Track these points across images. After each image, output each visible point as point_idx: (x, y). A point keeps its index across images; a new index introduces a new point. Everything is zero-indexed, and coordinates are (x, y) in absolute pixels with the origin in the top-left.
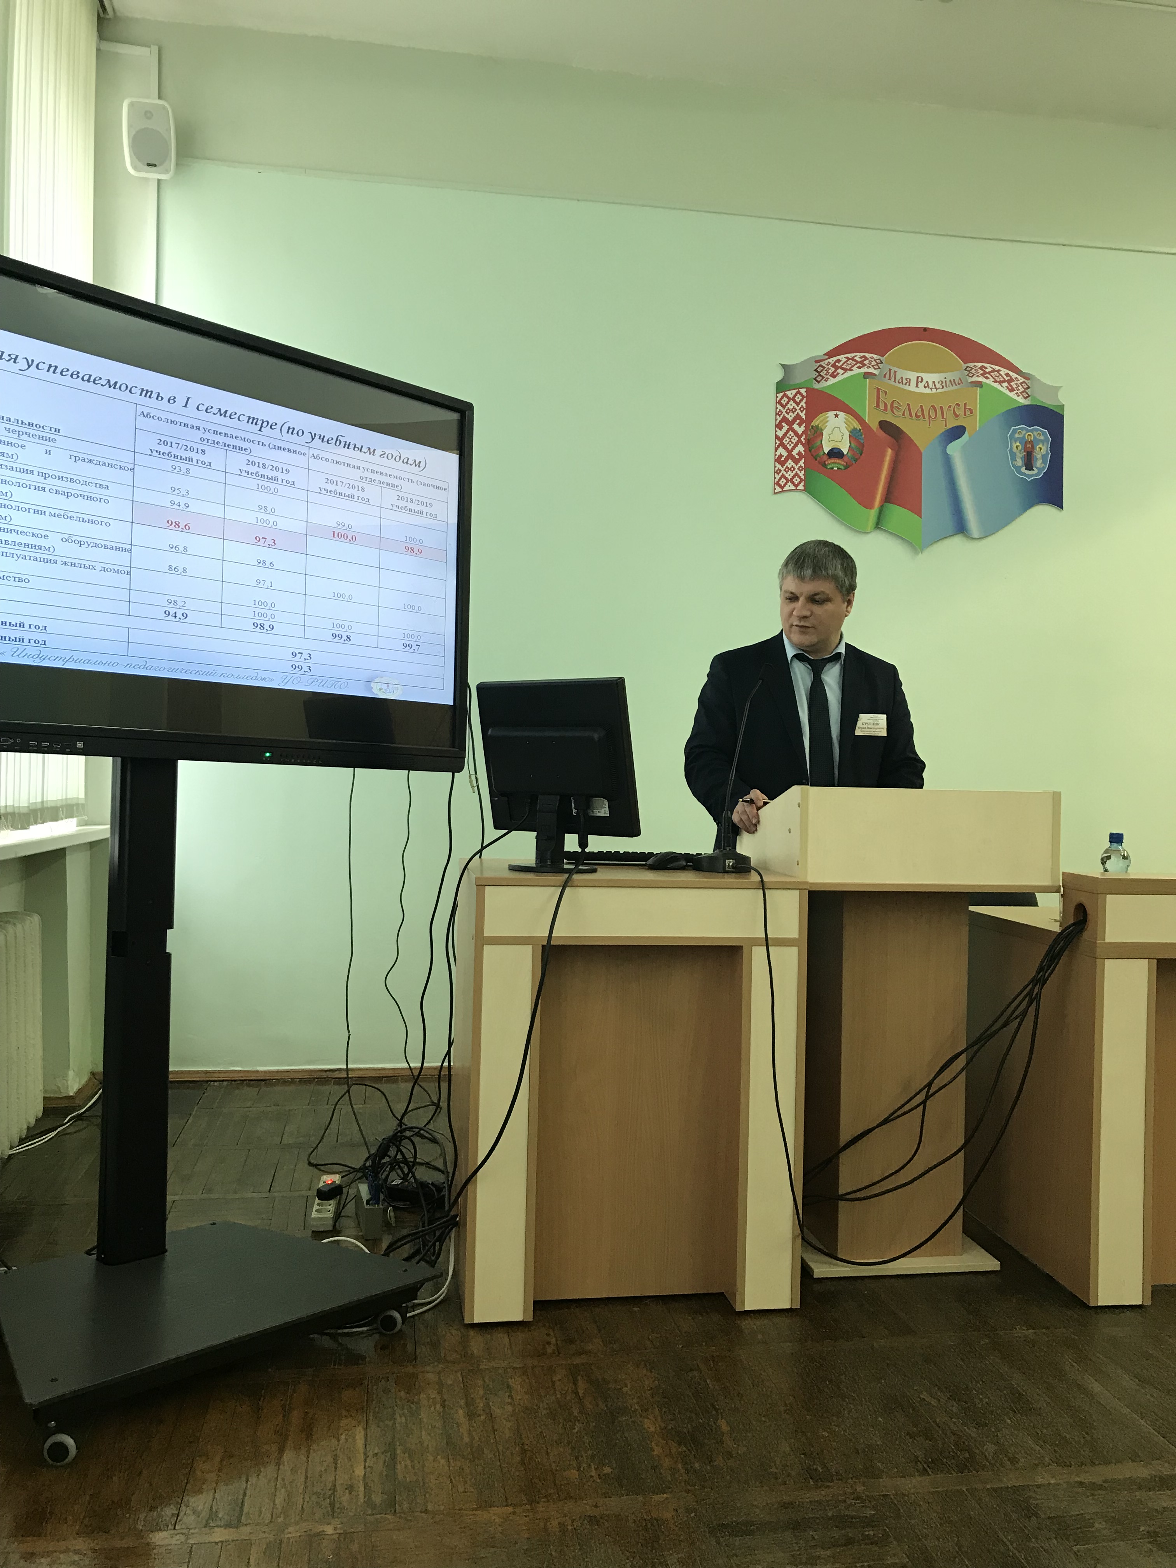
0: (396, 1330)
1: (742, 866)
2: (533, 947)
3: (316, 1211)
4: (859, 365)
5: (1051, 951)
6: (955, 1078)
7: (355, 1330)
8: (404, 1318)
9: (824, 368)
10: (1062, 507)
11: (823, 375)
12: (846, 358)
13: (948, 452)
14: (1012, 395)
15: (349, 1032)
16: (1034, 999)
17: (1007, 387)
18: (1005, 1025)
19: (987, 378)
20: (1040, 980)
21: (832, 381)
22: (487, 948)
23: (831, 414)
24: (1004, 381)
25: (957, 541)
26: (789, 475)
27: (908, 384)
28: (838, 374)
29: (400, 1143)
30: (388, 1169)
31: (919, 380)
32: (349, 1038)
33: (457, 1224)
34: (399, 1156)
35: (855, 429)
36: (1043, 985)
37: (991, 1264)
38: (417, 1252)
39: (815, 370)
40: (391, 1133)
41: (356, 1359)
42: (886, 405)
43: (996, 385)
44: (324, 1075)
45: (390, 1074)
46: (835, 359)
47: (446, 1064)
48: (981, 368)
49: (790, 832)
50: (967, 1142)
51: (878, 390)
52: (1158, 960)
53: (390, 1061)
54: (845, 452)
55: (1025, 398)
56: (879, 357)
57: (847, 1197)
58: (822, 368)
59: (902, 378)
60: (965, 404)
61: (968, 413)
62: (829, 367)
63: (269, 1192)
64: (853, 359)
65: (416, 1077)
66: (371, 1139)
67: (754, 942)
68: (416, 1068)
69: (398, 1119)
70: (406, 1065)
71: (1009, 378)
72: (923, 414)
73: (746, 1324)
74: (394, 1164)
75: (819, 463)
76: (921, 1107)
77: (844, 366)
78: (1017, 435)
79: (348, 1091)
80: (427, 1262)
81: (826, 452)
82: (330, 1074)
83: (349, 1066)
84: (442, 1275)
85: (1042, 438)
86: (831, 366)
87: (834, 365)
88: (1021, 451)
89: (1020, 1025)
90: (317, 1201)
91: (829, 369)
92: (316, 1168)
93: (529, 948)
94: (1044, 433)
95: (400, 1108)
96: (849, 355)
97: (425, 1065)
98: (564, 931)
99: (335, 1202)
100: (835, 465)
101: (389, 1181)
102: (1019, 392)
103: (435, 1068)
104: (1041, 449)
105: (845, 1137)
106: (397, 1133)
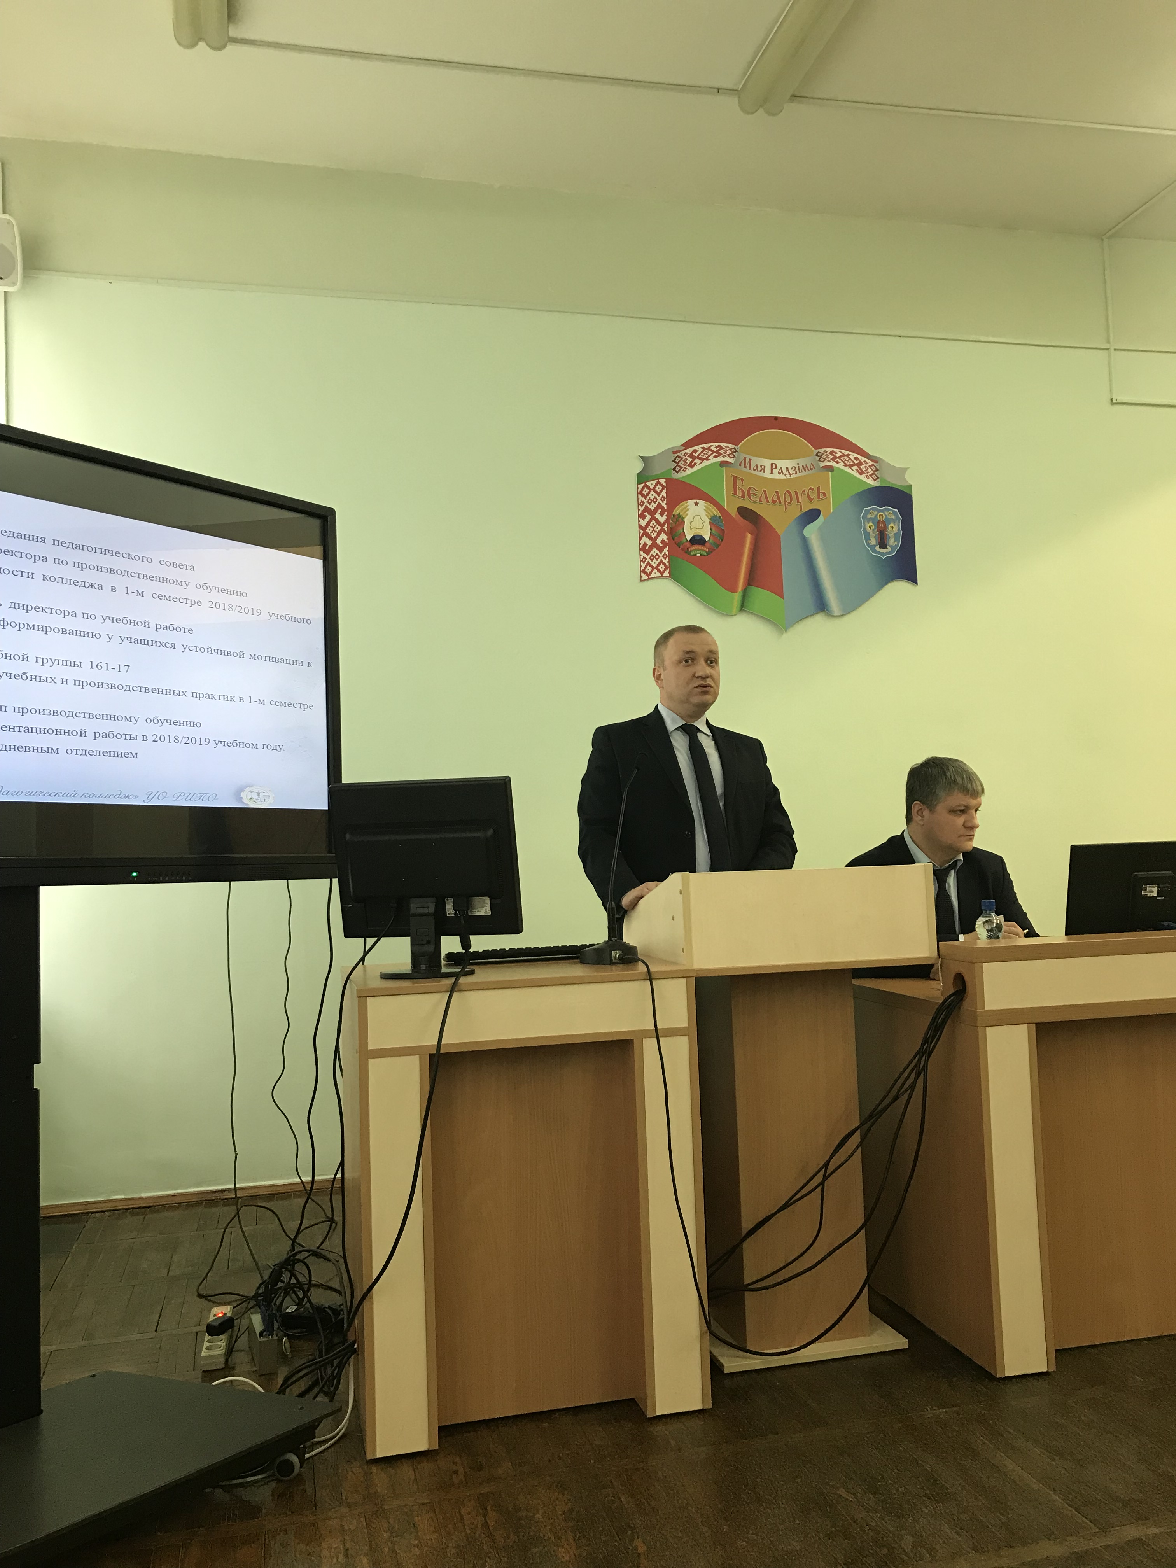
0: (294, 1474)
1: (629, 956)
2: (420, 1058)
3: (207, 1348)
4: (715, 454)
5: (934, 1022)
6: (850, 1156)
7: (249, 1479)
8: (302, 1461)
9: (682, 458)
10: (916, 583)
11: (681, 465)
12: (702, 448)
13: (805, 534)
14: (862, 478)
15: (235, 1151)
16: (921, 1071)
17: (857, 470)
18: (896, 1098)
19: (837, 462)
20: (925, 1052)
21: (690, 471)
22: (371, 1062)
23: (692, 502)
24: (854, 465)
25: (819, 620)
26: (654, 563)
27: (763, 471)
28: (695, 463)
29: (293, 1268)
30: (283, 1294)
31: (773, 467)
32: (236, 1157)
33: (355, 1351)
34: (293, 1281)
35: (715, 516)
36: (929, 1058)
37: (901, 1342)
38: (316, 1383)
39: (673, 461)
40: (285, 1257)
41: (252, 1511)
42: (743, 491)
43: (847, 469)
44: (213, 1197)
45: (282, 1190)
46: (692, 449)
47: (339, 1175)
48: (831, 453)
49: (673, 920)
50: (868, 1218)
51: (735, 478)
52: (1037, 1024)
53: (281, 1178)
54: (707, 538)
55: (875, 480)
56: (733, 446)
57: (751, 1287)
58: (679, 459)
59: (757, 465)
60: (819, 488)
61: (822, 496)
62: (687, 457)
63: (156, 1331)
64: (709, 449)
65: (309, 1191)
66: (262, 1262)
67: (644, 1034)
68: (308, 1183)
69: (291, 1239)
70: (298, 1180)
71: (858, 461)
72: (779, 498)
73: (658, 1429)
74: (289, 1290)
75: (683, 549)
76: (820, 1187)
77: (700, 456)
78: (869, 516)
79: (238, 1214)
80: (326, 1394)
81: (689, 539)
82: (218, 1195)
83: (238, 1186)
84: (339, 1410)
85: (893, 517)
86: (689, 456)
87: (691, 456)
88: (873, 530)
89: (910, 1097)
90: (207, 1337)
91: (687, 459)
92: (206, 1300)
93: (415, 1060)
94: (895, 513)
95: (292, 1226)
96: (705, 446)
97: (315, 1178)
98: (453, 1038)
99: (226, 1337)
100: (698, 551)
101: (284, 1306)
102: (868, 474)
103: (328, 1181)
104: (893, 528)
105: (747, 1224)
106: (290, 1256)
